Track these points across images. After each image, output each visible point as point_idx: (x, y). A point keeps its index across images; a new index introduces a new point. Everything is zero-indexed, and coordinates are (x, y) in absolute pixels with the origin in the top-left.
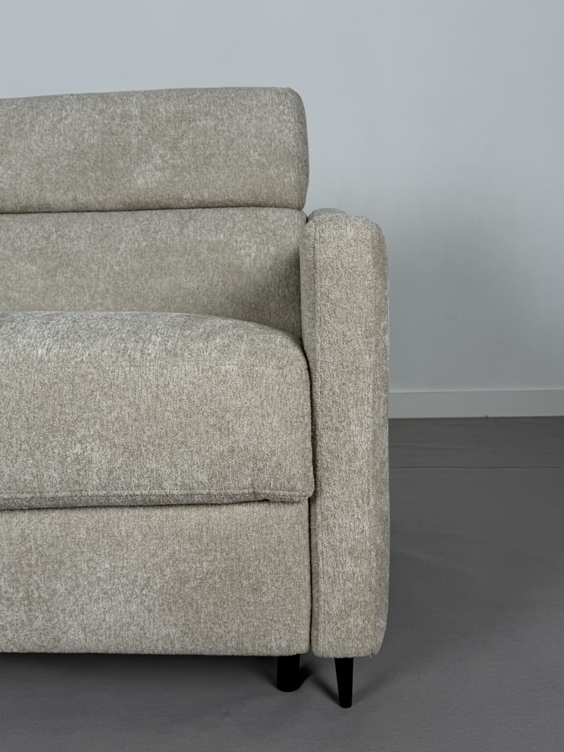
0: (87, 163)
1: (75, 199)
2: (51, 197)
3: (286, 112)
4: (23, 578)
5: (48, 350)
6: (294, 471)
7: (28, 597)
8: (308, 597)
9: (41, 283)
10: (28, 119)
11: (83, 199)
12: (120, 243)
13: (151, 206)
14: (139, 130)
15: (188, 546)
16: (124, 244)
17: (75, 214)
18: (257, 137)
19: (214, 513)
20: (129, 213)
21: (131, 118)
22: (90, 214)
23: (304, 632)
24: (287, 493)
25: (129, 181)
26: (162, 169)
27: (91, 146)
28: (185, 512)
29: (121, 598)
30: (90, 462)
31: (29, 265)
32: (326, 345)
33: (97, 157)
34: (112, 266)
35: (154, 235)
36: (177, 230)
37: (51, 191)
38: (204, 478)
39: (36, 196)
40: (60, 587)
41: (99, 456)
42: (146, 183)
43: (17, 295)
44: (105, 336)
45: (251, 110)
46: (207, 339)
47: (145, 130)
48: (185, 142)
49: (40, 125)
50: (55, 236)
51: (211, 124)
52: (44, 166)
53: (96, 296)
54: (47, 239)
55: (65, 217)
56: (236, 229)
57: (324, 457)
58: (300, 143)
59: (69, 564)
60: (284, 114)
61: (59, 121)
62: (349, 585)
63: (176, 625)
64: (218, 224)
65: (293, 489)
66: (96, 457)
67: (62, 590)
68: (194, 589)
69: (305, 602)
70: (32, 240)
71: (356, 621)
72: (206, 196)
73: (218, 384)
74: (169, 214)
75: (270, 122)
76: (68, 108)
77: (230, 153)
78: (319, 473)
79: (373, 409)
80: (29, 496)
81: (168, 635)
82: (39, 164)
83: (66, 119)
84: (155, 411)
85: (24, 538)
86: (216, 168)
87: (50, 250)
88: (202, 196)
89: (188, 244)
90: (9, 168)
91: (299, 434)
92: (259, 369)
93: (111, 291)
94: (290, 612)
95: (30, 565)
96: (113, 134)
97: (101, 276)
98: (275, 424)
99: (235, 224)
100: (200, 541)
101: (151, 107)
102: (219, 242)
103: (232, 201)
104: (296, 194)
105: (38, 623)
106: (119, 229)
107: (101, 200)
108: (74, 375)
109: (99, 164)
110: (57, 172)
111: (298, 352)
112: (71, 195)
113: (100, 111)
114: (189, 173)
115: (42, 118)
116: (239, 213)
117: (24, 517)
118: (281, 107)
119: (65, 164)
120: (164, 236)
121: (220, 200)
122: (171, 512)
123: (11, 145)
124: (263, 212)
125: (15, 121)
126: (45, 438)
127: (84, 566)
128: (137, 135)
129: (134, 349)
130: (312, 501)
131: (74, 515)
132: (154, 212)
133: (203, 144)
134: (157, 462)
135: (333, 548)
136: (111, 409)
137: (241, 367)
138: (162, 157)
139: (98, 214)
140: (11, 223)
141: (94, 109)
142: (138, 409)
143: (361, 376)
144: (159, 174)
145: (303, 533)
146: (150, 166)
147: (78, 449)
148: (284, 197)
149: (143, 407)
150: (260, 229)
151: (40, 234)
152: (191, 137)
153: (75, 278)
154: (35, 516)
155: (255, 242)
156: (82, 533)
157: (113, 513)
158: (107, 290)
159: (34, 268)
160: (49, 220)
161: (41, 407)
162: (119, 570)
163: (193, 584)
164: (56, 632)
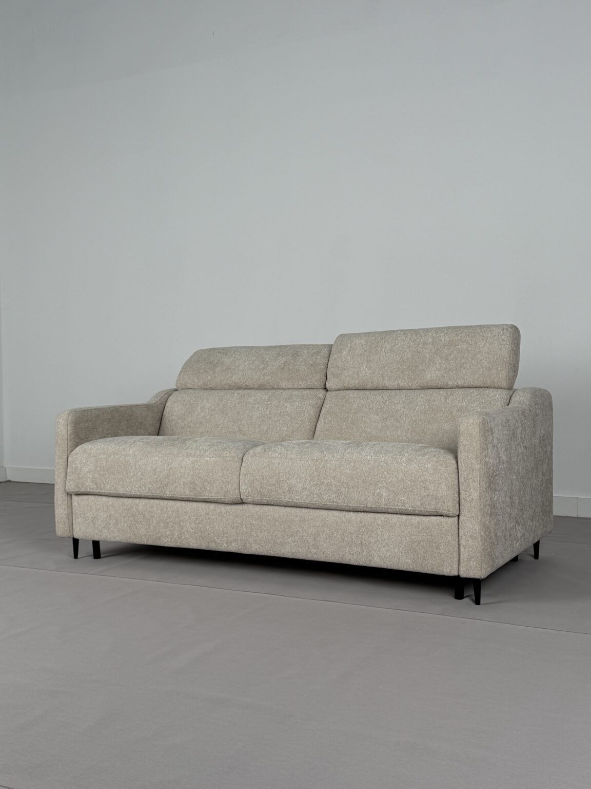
0: (405, 367)
1: (398, 384)
2: (387, 384)
3: (505, 339)
4: (360, 536)
5: (372, 457)
6: (449, 504)
7: (361, 543)
8: (457, 553)
9: (380, 425)
10: (380, 344)
11: (402, 384)
12: (417, 406)
13: (434, 388)
14: (431, 350)
15: (415, 530)
16: (418, 407)
17: (398, 391)
18: (488, 353)
19: (424, 518)
20: (423, 391)
21: (427, 344)
22: (405, 391)
23: (456, 566)
24: (447, 512)
25: (424, 376)
26: (440, 370)
27: (407, 359)
28: (414, 517)
29: (392, 546)
30: (382, 495)
31: (375, 416)
32: (462, 460)
33: (410, 364)
34: (412, 417)
35: (432, 402)
36: (443, 400)
37: (388, 380)
38: (419, 504)
39: (381, 383)
40: (372, 540)
41: (385, 494)
42: (431, 377)
43: (369, 430)
44: (390, 453)
45: (487, 339)
46: (423, 456)
47: (433, 350)
48: (452, 356)
49: (385, 348)
50: (388, 402)
51: (466, 346)
52: (386, 368)
53: (403, 431)
54: (384, 403)
55: (393, 392)
56: (472, 400)
57: (462, 501)
58: (511, 355)
59: (375, 532)
60: (504, 340)
61: (394, 346)
62: (471, 549)
63: (410, 559)
64: (464, 398)
65: (449, 511)
66: (384, 494)
67: (373, 542)
68: (417, 546)
69: (456, 555)
70: (378, 404)
71: (473, 563)
72: (460, 383)
73: (424, 472)
74: (442, 391)
75: (496, 345)
76: (399, 339)
77: (473, 362)
78: (461, 507)
79: (480, 484)
80: (363, 506)
81: (408, 563)
82: (384, 367)
83: (397, 344)
84: (403, 480)
85: (361, 522)
86: (465, 369)
87: (385, 409)
88: (458, 383)
89: (448, 408)
90: (370, 369)
91: (452, 491)
92: (439, 467)
93: (410, 429)
94: (450, 558)
95: (363, 532)
96: (418, 352)
97: (407, 422)
98: (443, 487)
99: (472, 398)
100: (418, 528)
101: (438, 338)
102: (462, 407)
103: (472, 385)
104: (506, 382)
105: (364, 553)
106: (417, 399)
107: (410, 385)
108: (379, 466)
109: (411, 368)
110: (391, 372)
111: (454, 462)
112: (396, 382)
113: (413, 340)
114: (452, 372)
115: (386, 344)
116: (475, 391)
117: (361, 514)
118: (503, 337)
119: (395, 367)
120: (437, 403)
121: (467, 385)
122: (409, 517)
123: (371, 358)
124: (487, 391)
125: (374, 345)
126: (369, 486)
127: (380, 533)
128: (429, 353)
129: (398, 458)
130: (458, 516)
131: (377, 515)
132: (435, 390)
133: (461, 357)
134: (403, 497)
135: (465, 534)
136: (389, 478)
137: (433, 467)
138: (440, 364)
139: (409, 391)
140: (370, 395)
141: (410, 340)
142: (398, 478)
143: (474, 472)
144: (438, 372)
145: (455, 529)
146: (434, 368)
147: (379, 491)
148: (499, 384)
149: (400, 478)
150: (484, 401)
151: (381, 401)
152: (455, 353)
153: (395, 423)
154: (365, 514)
155: (480, 407)
156: (380, 522)
157: (390, 516)
158: (408, 429)
159: (377, 417)
160: (386, 394)
161: (368, 476)
162: (391, 536)
163: (416, 544)
164: (370, 558)
